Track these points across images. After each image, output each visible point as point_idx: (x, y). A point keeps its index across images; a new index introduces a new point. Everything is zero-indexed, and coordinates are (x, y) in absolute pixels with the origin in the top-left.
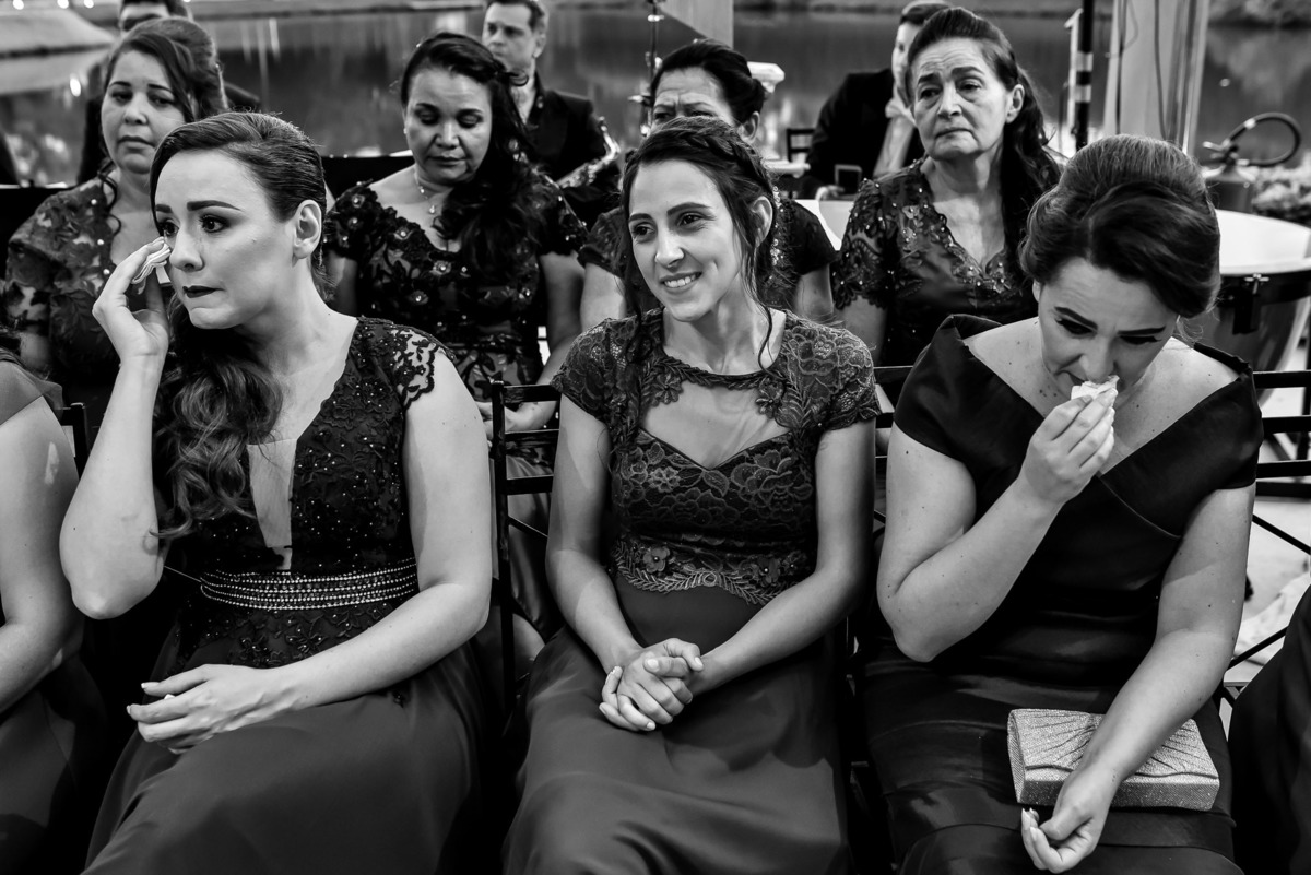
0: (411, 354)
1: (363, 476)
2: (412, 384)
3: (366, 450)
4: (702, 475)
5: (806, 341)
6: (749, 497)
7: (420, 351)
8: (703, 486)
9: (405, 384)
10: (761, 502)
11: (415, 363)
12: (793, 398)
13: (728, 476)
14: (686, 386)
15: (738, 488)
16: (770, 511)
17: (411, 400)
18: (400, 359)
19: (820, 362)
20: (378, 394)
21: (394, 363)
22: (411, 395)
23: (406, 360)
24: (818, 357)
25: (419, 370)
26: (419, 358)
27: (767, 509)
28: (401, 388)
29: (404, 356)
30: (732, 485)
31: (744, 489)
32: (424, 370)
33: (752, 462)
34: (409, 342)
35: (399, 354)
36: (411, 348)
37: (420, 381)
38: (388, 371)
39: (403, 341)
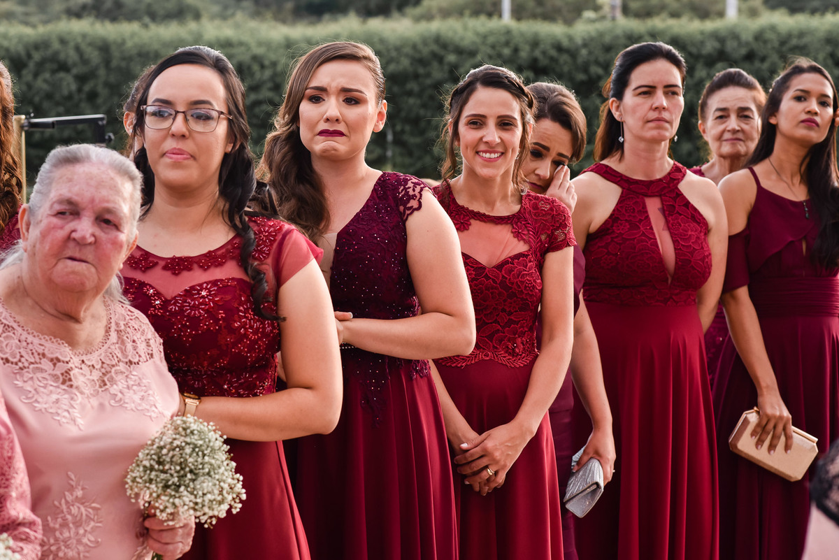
0: (409, 188)
1: (371, 256)
2: (409, 205)
3: (375, 241)
4: (487, 270)
5: (534, 201)
6: (513, 283)
7: (415, 186)
8: (487, 277)
9: (405, 206)
10: (519, 287)
11: (411, 193)
12: (531, 231)
13: (501, 271)
14: (472, 221)
15: (506, 278)
16: (523, 293)
17: (408, 215)
18: (402, 191)
19: (544, 212)
20: (387, 211)
21: (399, 193)
22: (408, 212)
23: (406, 191)
24: (542, 210)
25: (414, 197)
26: (414, 190)
27: (522, 291)
28: (402, 208)
29: (405, 189)
30: (503, 276)
31: (510, 279)
32: (416, 197)
33: (513, 264)
34: (409, 182)
35: (402, 188)
36: (410, 184)
37: (413, 203)
38: (395, 198)
39: (406, 181)
